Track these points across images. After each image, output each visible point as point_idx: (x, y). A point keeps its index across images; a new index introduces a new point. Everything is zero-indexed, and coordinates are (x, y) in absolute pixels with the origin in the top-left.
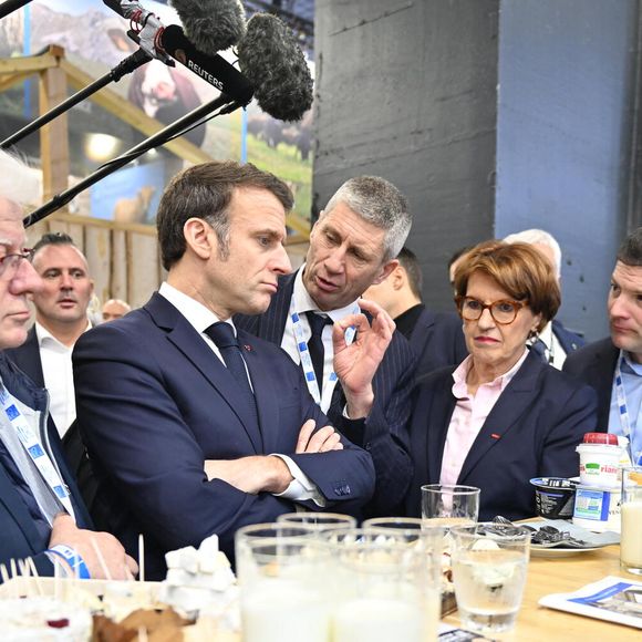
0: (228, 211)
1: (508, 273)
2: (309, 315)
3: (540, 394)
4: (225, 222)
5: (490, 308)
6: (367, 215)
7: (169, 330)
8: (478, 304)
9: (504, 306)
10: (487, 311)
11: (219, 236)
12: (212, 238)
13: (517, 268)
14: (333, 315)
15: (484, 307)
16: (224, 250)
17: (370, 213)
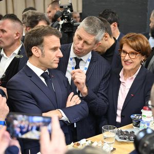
0: (43, 44)
1: (134, 44)
2: (75, 58)
3: (145, 80)
4: (43, 46)
5: (128, 53)
6: (89, 32)
7: (31, 77)
8: (125, 52)
9: (132, 53)
10: (127, 54)
11: (42, 51)
12: (40, 51)
13: (137, 42)
14: (82, 58)
15: (127, 53)
16: (43, 55)
17: (90, 31)
